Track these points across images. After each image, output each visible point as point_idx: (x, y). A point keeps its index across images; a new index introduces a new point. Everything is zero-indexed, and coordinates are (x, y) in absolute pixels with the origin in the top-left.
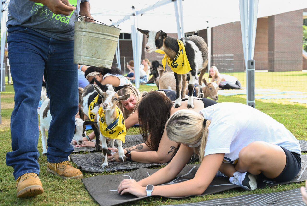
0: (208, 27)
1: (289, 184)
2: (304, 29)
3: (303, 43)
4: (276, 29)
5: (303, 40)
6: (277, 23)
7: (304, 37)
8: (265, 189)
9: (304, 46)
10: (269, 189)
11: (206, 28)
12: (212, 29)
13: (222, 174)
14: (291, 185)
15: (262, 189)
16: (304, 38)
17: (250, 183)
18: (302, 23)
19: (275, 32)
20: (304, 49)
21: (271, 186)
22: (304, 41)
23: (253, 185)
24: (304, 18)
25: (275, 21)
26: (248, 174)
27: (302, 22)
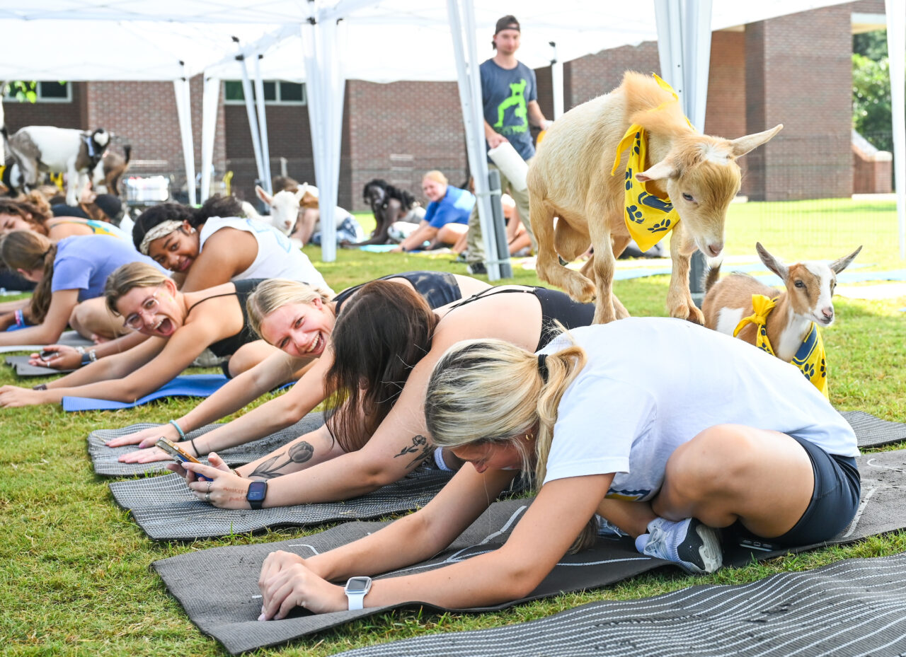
0: (554, 62)
1: (822, 549)
2: (856, 66)
3: (852, 108)
4: (768, 67)
5: (853, 102)
6: (771, 47)
7: (855, 89)
8: (748, 569)
9: (855, 118)
10: (759, 568)
11: (547, 64)
12: (567, 66)
13: (611, 528)
14: (825, 554)
15: (739, 570)
16: (855, 94)
17: (702, 551)
18: (850, 48)
19: (767, 76)
20: (858, 129)
21: (765, 560)
22: (856, 105)
23: (710, 558)
24: (855, 31)
25: (767, 40)
26: (696, 523)
27: (850, 43)
